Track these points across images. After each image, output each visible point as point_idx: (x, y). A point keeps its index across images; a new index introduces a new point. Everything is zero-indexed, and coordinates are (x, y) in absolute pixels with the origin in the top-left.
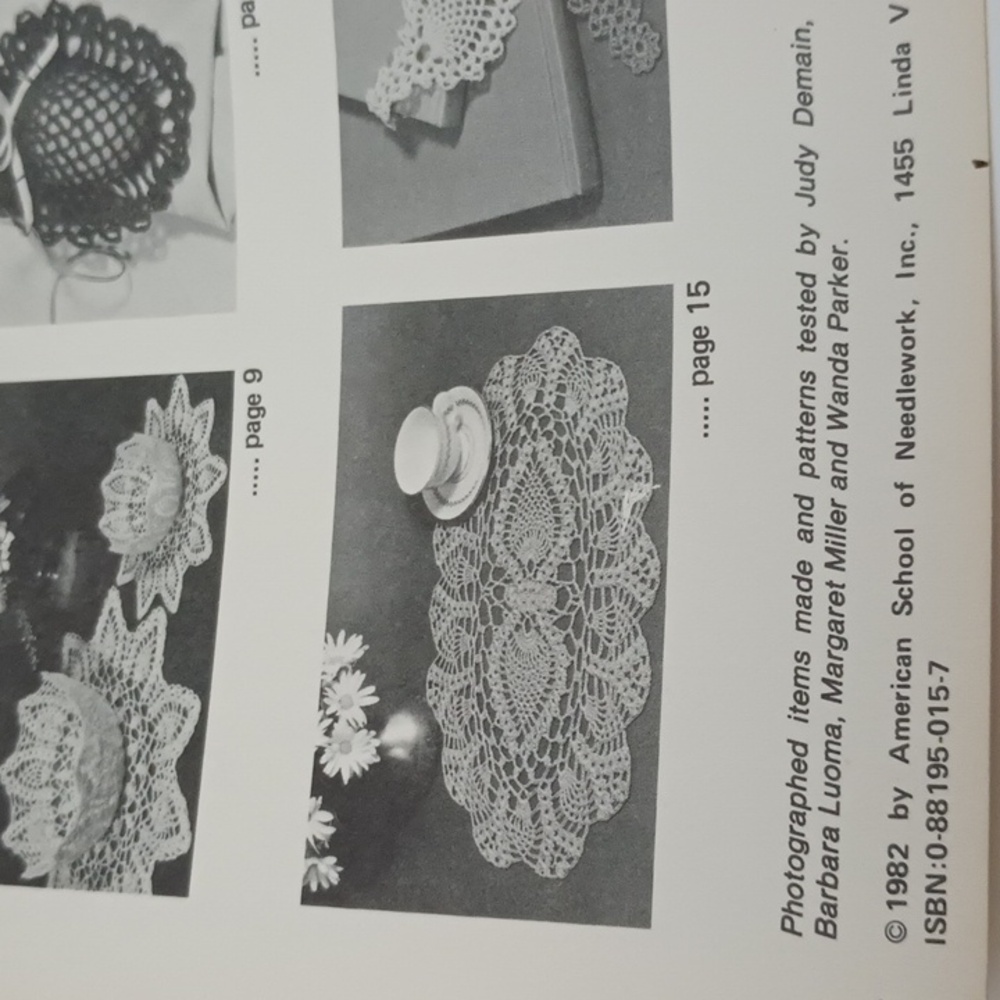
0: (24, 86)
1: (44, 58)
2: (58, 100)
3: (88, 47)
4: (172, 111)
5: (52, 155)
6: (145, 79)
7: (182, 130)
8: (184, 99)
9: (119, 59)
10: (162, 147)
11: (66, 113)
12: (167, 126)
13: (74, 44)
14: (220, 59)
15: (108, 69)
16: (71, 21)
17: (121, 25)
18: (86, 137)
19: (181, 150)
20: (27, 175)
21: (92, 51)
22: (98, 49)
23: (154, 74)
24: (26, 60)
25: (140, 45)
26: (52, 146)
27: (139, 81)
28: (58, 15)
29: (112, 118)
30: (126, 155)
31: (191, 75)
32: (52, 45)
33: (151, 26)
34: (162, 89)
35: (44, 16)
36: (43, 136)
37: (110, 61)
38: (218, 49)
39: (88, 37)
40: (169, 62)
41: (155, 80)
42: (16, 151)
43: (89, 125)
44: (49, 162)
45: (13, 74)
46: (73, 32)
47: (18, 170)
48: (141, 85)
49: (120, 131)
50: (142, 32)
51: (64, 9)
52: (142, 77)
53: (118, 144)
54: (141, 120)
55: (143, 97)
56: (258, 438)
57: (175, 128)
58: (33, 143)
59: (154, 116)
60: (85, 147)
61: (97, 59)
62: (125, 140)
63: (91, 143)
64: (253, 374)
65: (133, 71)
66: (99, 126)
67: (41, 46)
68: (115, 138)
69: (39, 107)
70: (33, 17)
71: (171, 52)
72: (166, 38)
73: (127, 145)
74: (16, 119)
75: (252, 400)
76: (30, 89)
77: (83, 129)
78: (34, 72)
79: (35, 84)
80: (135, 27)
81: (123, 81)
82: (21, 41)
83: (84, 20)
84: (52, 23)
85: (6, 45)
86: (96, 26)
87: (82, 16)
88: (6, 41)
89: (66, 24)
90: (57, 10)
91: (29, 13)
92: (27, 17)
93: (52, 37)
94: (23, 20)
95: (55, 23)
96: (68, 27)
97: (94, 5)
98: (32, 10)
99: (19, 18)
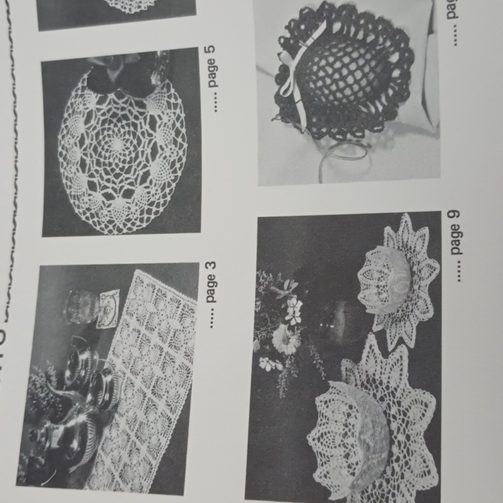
0: (303, 49)
1: (316, 34)
2: (326, 58)
3: (346, 28)
4: (398, 65)
5: (320, 88)
6: (382, 47)
7: (406, 76)
8: (408, 58)
9: (366, 36)
10: (392, 84)
11: (331, 65)
12: (396, 73)
13: (337, 26)
14: (431, 36)
15: (358, 40)
16: (335, 14)
17: (368, 16)
18: (343, 78)
19: (404, 87)
20: (302, 99)
21: (349, 31)
22: (353, 29)
23: (388, 44)
24: (306, 35)
25: (380, 27)
26: (320, 84)
27: (378, 48)
28: (327, 9)
29: (360, 68)
30: (368, 89)
31: (412, 45)
32: (323, 26)
33: (387, 17)
34: (394, 52)
35: (318, 10)
36: (314, 78)
37: (360, 36)
38: (431, 31)
39: (347, 22)
40: (399, 38)
41: (388, 47)
42: (296, 86)
43: (345, 72)
44: (318, 92)
45: (297, 42)
46: (336, 20)
47: (297, 96)
48: (379, 50)
49: (365, 75)
50: (381, 20)
51: (332, 6)
52: (380, 45)
53: (364, 83)
54: (378, 70)
55: (382, 57)
56: (458, 249)
57: (400, 74)
58: (308, 82)
59: (389, 68)
60: (342, 84)
61: (351, 35)
62: (368, 80)
63: (345, 82)
64: (454, 214)
65: (375, 42)
66: (351, 73)
67: (317, 27)
68: (362, 79)
69: (313, 61)
70: (311, 10)
71: (400, 32)
72: (397, 24)
73: (370, 83)
74: (296, 68)
75: (453, 227)
76: (306, 51)
77: (341, 74)
78: (310, 42)
79: (310, 48)
80: (377, 17)
81: (368, 47)
82: (301, 25)
83: (344, 13)
84: (323, 14)
85: (292, 26)
86: (351, 16)
87: (343, 11)
88: (293, 24)
89: (331, 15)
90: (327, 7)
91: (308, 8)
92: (307, 10)
93: (322, 22)
94: (304, 12)
95: (325, 15)
96: (333, 17)
97: (351, 4)
98: (310, 7)
99: (302, 10)
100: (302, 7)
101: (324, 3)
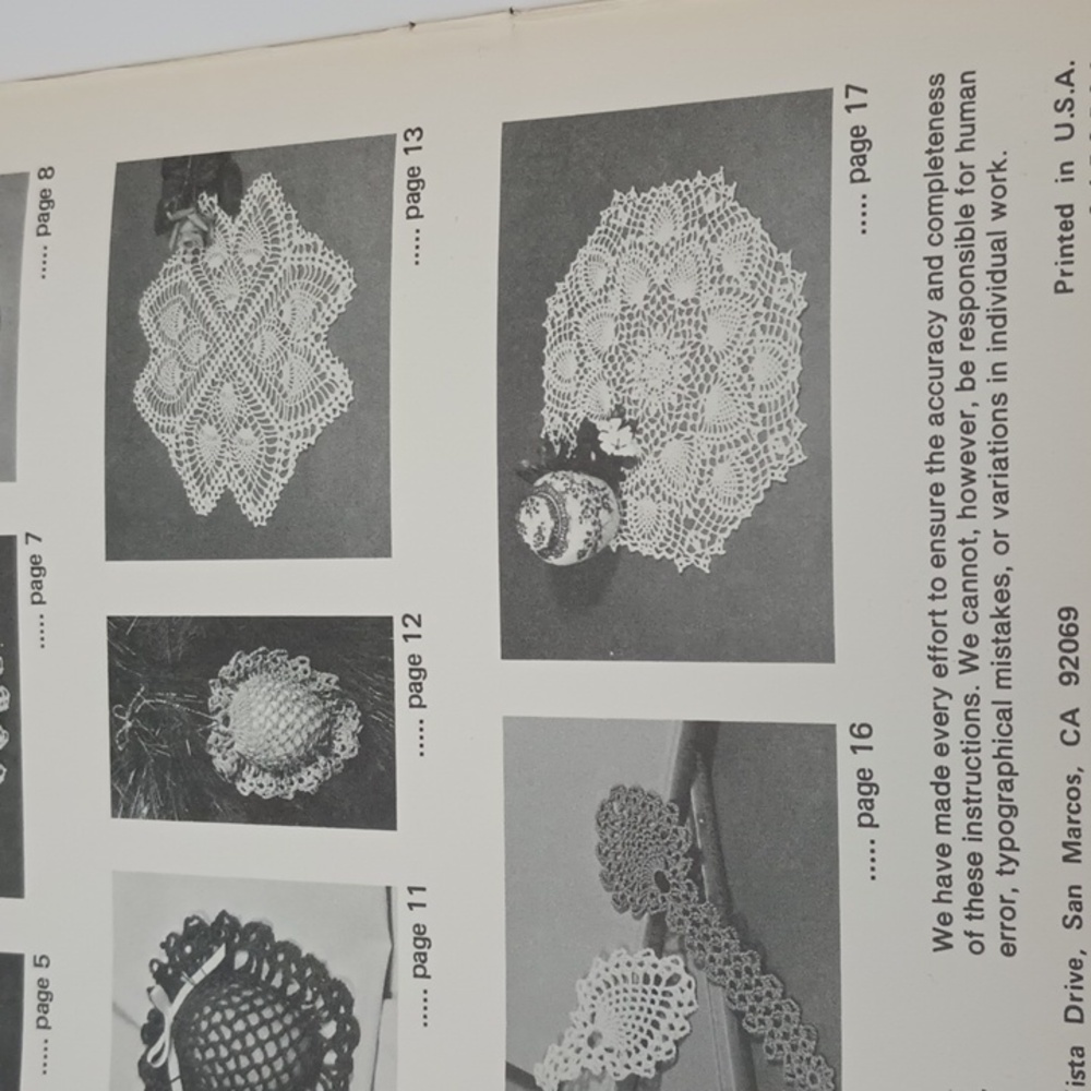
0: (186, 989)
1: (210, 966)
2: (222, 1010)
3: (255, 963)
4: (335, 1043)
5: (211, 1062)
6: (310, 1006)
7: (346, 1065)
8: (349, 1036)
9: (286, 983)
10: (323, 1076)
11: (230, 1025)
12: (330, 1058)
13: (241, 959)
14: (387, 1001)
15: (273, 988)
16: (240, 935)
17: (290, 949)
18: (247, 1052)
19: (342, 1084)
20: (181, 1077)
21: (259, 970)
22: (266, 968)
23: (320, 1003)
24: (192, 965)
25: (309, 973)
26: (210, 1054)
27: (304, 1007)
28: (227, 925)
29: (274, 1038)
30: (285, 1078)
31: (356, 1012)
32: (219, 955)
33: (320, 956)
34: (328, 1020)
35: (213, 924)
36: (202, 1041)
37: (277, 982)
38: (387, 994)
39: (256, 953)
40: (338, 997)
41: (320, 1009)
42: (173, 1050)
43: (250, 1040)
44: (207, 1069)
45: (177, 974)
46: (241, 947)
47: (174, 1071)
48: (307, 1010)
49: (281, 1053)
50: (311, 960)
51: (234, 922)
52: (307, 1003)
53: (279, 1065)
54: (303, 1046)
55: (309, 1023)
57: (337, 1061)
58: (192, 1048)
59: (318, 1047)
60: (244, 1062)
61: (263, 977)
62: (285, 1062)
63: (250, 1058)
65: (300, 995)
66: (261, 1044)
67: (210, 954)
68: (275, 1058)
69: (201, 1011)
70: (202, 923)
71: (339, 986)
72: (335, 972)
73: (288, 1068)
74: (175, 1018)
76: (192, 992)
77: (243, 1043)
78: (198, 977)
79: (198, 988)
80: (304, 954)
81: (288, 1003)
82: (187, 944)
83: (254, 936)
84: (220, 933)
85: (172, 945)
86: (265, 945)
87: (252, 933)
88: (173, 940)
89: (234, 937)
90: (227, 921)
91: (198, 918)
92: (196, 922)
93: (219, 946)
94: (191, 924)
95: (223, 934)
96: (237, 940)
97: (264, 923)
98: (202, 917)
99: (188, 921)
100: (190, 915)
101: (223, 914)
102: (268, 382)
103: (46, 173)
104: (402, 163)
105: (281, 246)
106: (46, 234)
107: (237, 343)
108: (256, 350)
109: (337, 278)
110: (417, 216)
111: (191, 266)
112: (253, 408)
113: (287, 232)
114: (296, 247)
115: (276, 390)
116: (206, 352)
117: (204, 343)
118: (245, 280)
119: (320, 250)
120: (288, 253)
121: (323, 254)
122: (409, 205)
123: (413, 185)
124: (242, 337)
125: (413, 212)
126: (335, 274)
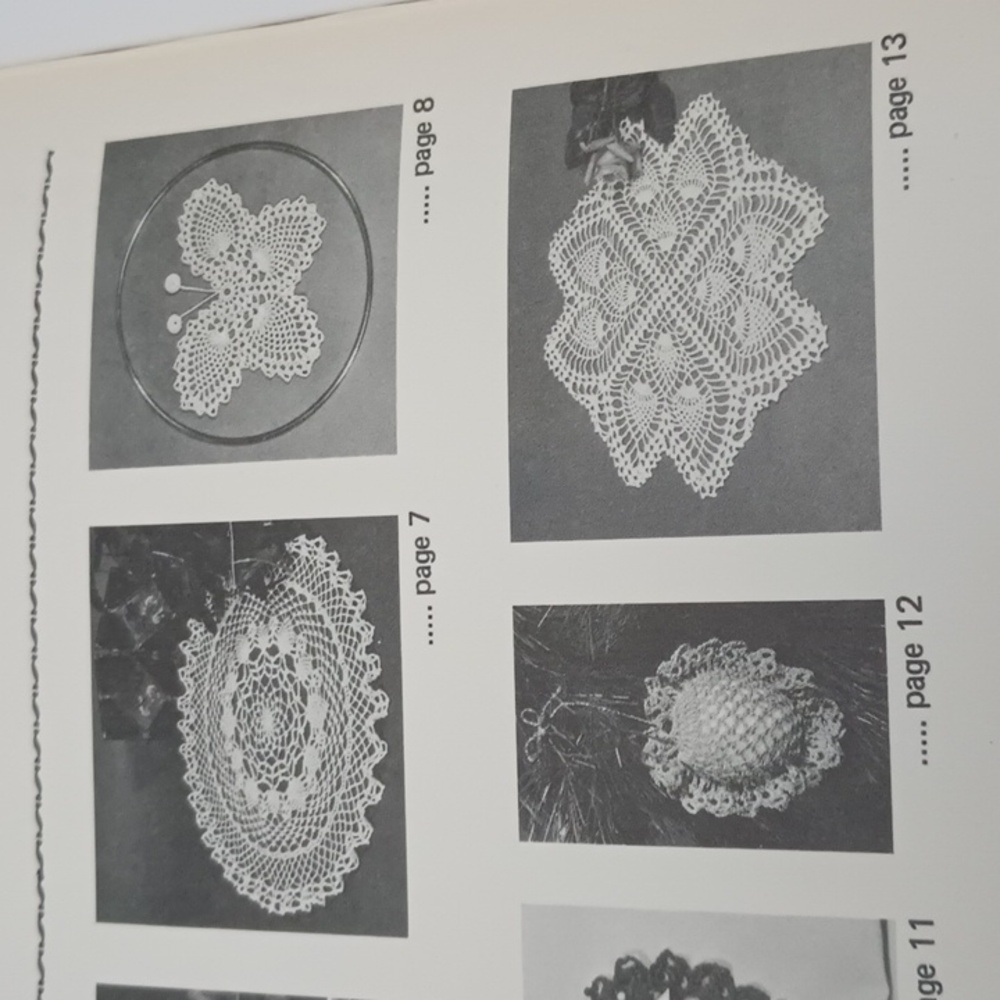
16: (688, 979)
28: (671, 968)
35: (654, 967)
51: (682, 963)
70: (639, 965)
82: (618, 991)
83: (706, 980)
84: (663, 977)
85: (600, 990)
86: (721, 990)
87: (703, 977)
88: (601, 987)
89: (681, 981)
90: (671, 963)
91: (633, 959)
92: (630, 964)
93: (662, 992)
94: (625, 967)
95: (667, 978)
96: (685, 984)
97: (720, 964)
98: (637, 956)
99: (620, 963)
100: (622, 955)
101: (667, 954)
102: (717, 330)
103: (423, 105)
104: (881, 77)
105: (729, 174)
106: (427, 172)
107: (675, 288)
108: (701, 294)
109: (802, 209)
110: (904, 134)
111: (613, 202)
112: (696, 362)
113: (735, 159)
114: (748, 176)
115: (728, 340)
116: (636, 299)
117: (632, 290)
118: (684, 215)
119: (779, 177)
120: (739, 182)
121: (784, 181)
122: (893, 122)
123: (898, 99)
124: (681, 280)
125: (898, 130)
126: (800, 205)
